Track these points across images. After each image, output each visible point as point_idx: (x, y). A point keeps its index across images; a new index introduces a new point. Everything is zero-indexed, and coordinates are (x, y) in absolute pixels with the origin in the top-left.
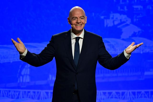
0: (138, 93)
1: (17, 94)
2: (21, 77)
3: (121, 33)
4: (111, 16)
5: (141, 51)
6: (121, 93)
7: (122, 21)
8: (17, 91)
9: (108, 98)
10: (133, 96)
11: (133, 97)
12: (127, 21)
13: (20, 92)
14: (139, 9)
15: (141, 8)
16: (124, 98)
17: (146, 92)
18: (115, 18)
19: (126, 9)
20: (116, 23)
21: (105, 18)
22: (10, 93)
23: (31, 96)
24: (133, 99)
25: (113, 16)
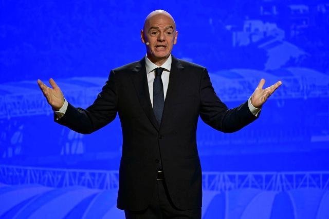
0: (298, 176)
1: (60, 177)
2: (67, 145)
3: (265, 58)
4: (246, 26)
5: (304, 95)
6: (264, 177)
7: (268, 35)
8: (59, 173)
9: (239, 186)
10: (289, 184)
11: (287, 186)
12: (277, 34)
13: (64, 173)
14: (302, 12)
15: (304, 11)
16: (270, 189)
17: (314, 176)
18: (253, 30)
19: (275, 11)
20: (255, 39)
21: (233, 29)
22: (46, 176)
23: (86, 182)
24: (289, 189)
25: (250, 24)
